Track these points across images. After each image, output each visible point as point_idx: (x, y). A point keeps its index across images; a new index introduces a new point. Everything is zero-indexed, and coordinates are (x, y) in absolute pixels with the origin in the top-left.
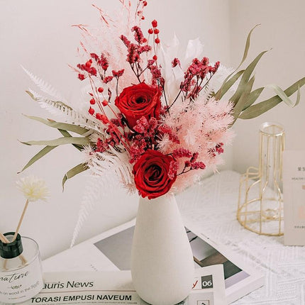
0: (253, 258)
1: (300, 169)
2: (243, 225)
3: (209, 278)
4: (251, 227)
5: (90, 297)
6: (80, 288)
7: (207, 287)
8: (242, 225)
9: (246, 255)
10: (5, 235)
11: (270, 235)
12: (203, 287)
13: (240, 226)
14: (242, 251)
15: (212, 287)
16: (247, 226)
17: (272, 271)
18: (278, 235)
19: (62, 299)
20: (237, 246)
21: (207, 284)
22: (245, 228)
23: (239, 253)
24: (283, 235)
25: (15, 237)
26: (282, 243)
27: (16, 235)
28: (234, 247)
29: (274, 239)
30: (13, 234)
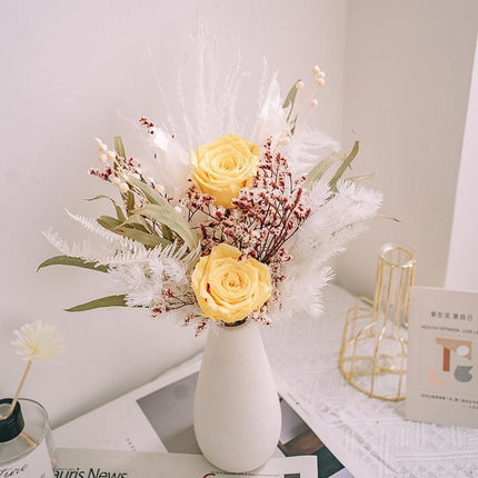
0: (360, 440)
1: (433, 314)
2: (348, 379)
4: (358, 383)
8: (345, 378)
9: (351, 432)
11: (385, 400)
13: (343, 380)
14: (345, 425)
16: (353, 381)
17: (388, 466)
18: (396, 400)
20: (338, 416)
22: (350, 384)
23: (340, 427)
24: (403, 399)
26: (402, 414)
28: (333, 419)
29: (390, 407)
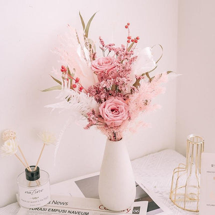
3: (138, 208)
5: (64, 211)
6: (60, 205)
7: (136, 213)
10: (30, 167)
12: (133, 213)
15: (139, 213)
19: (47, 210)
21: (136, 211)
25: (36, 168)
27: (36, 167)
30: (35, 166)
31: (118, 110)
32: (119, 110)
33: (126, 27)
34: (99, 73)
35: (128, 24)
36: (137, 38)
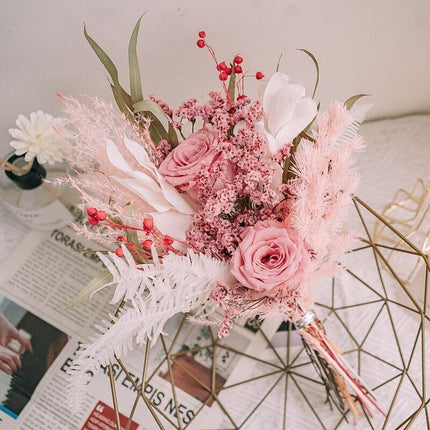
31: (278, 253)
32: (282, 252)
33: (201, 44)
34: (192, 183)
35: (202, 34)
36: (238, 60)
